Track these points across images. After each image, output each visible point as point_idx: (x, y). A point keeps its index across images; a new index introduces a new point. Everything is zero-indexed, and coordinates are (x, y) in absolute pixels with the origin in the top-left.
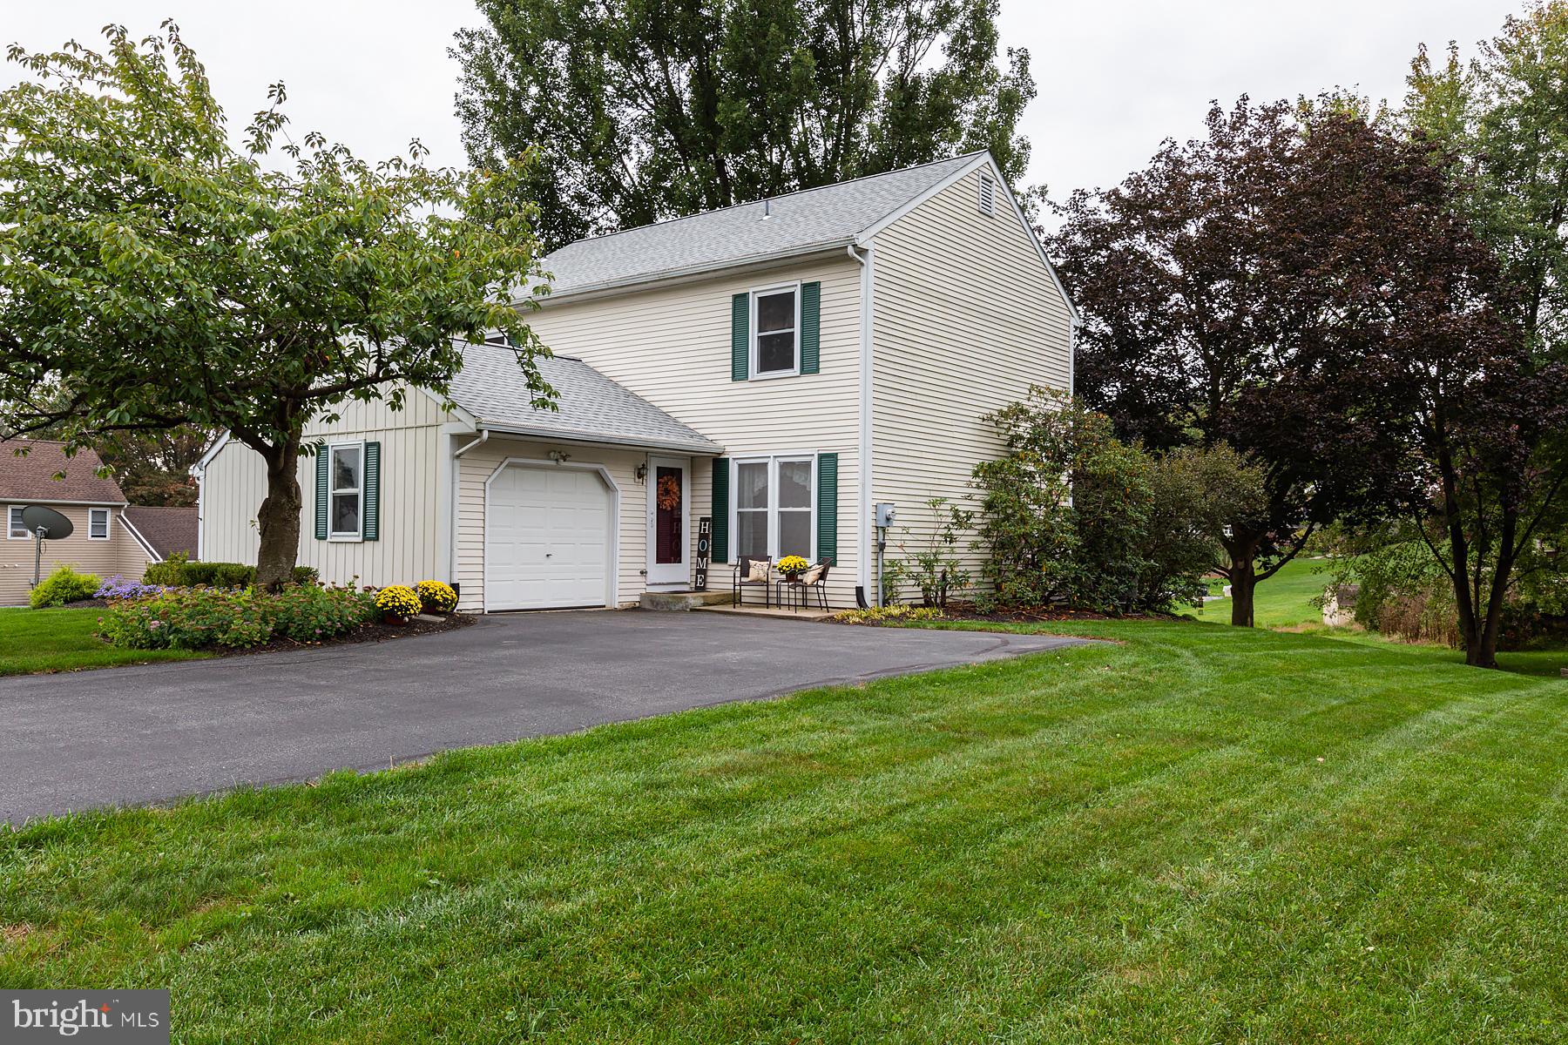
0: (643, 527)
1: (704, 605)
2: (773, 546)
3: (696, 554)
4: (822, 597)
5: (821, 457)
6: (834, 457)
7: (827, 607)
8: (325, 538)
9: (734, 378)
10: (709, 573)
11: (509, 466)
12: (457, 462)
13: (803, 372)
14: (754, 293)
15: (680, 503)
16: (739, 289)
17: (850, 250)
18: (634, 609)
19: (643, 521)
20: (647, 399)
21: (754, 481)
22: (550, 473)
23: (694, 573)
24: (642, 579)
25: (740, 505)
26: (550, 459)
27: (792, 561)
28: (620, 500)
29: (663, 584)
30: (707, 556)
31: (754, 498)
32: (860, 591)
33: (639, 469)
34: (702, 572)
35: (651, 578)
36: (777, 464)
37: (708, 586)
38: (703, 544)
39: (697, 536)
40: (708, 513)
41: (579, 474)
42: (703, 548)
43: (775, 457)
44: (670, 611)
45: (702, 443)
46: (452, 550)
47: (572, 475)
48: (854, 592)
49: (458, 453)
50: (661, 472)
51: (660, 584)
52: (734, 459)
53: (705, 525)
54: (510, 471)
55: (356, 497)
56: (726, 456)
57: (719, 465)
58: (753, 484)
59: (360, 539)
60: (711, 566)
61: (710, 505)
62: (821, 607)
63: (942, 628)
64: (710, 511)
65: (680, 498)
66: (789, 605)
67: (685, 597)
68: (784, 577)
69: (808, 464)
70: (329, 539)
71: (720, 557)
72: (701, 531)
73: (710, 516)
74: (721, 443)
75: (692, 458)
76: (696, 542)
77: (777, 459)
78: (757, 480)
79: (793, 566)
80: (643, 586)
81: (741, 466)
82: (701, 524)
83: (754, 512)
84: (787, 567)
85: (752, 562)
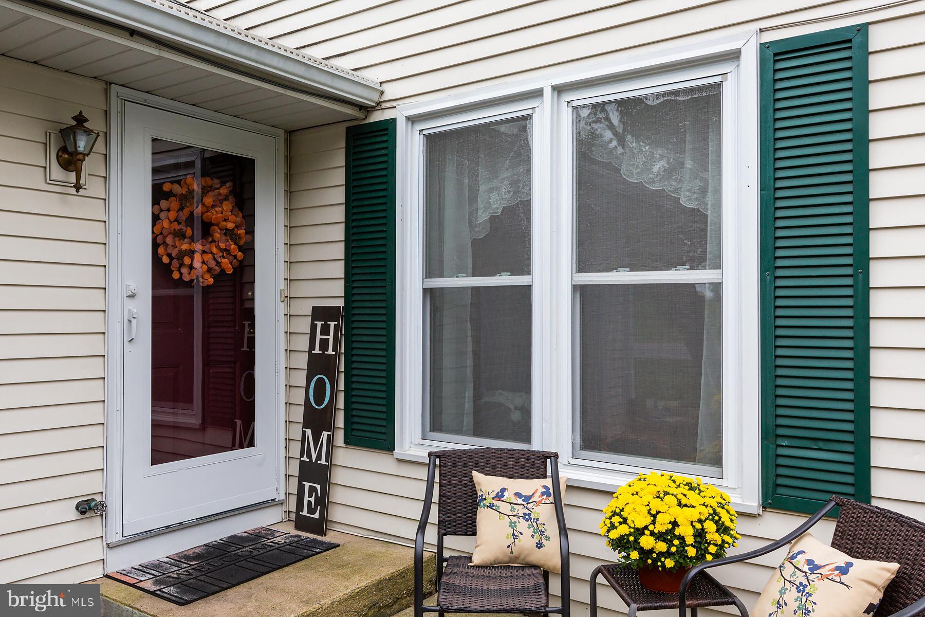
3: (298, 414)
10: (338, 476)
23: (294, 473)
24: (93, 527)
25: (432, 267)
29: (182, 526)
30: (329, 425)
31: (475, 243)
34: (316, 471)
36: (567, 115)
37: (337, 514)
38: (320, 386)
39: (302, 361)
40: (335, 294)
42: (319, 400)
43: (559, 90)
51: (168, 530)
52: (412, 120)
53: (325, 330)
56: (388, 115)
57: (367, 142)
58: (473, 199)
60: (343, 457)
61: (339, 270)
64: (339, 289)
65: (249, 250)
72: (312, 346)
73: (341, 303)
74: (373, 76)
75: (290, 134)
76: (300, 378)
77: (567, 97)
78: (483, 188)
79: (686, 531)
80: (96, 551)
81: (434, 142)
82: (313, 327)
83: (476, 290)
84: (659, 537)
85: (487, 484)
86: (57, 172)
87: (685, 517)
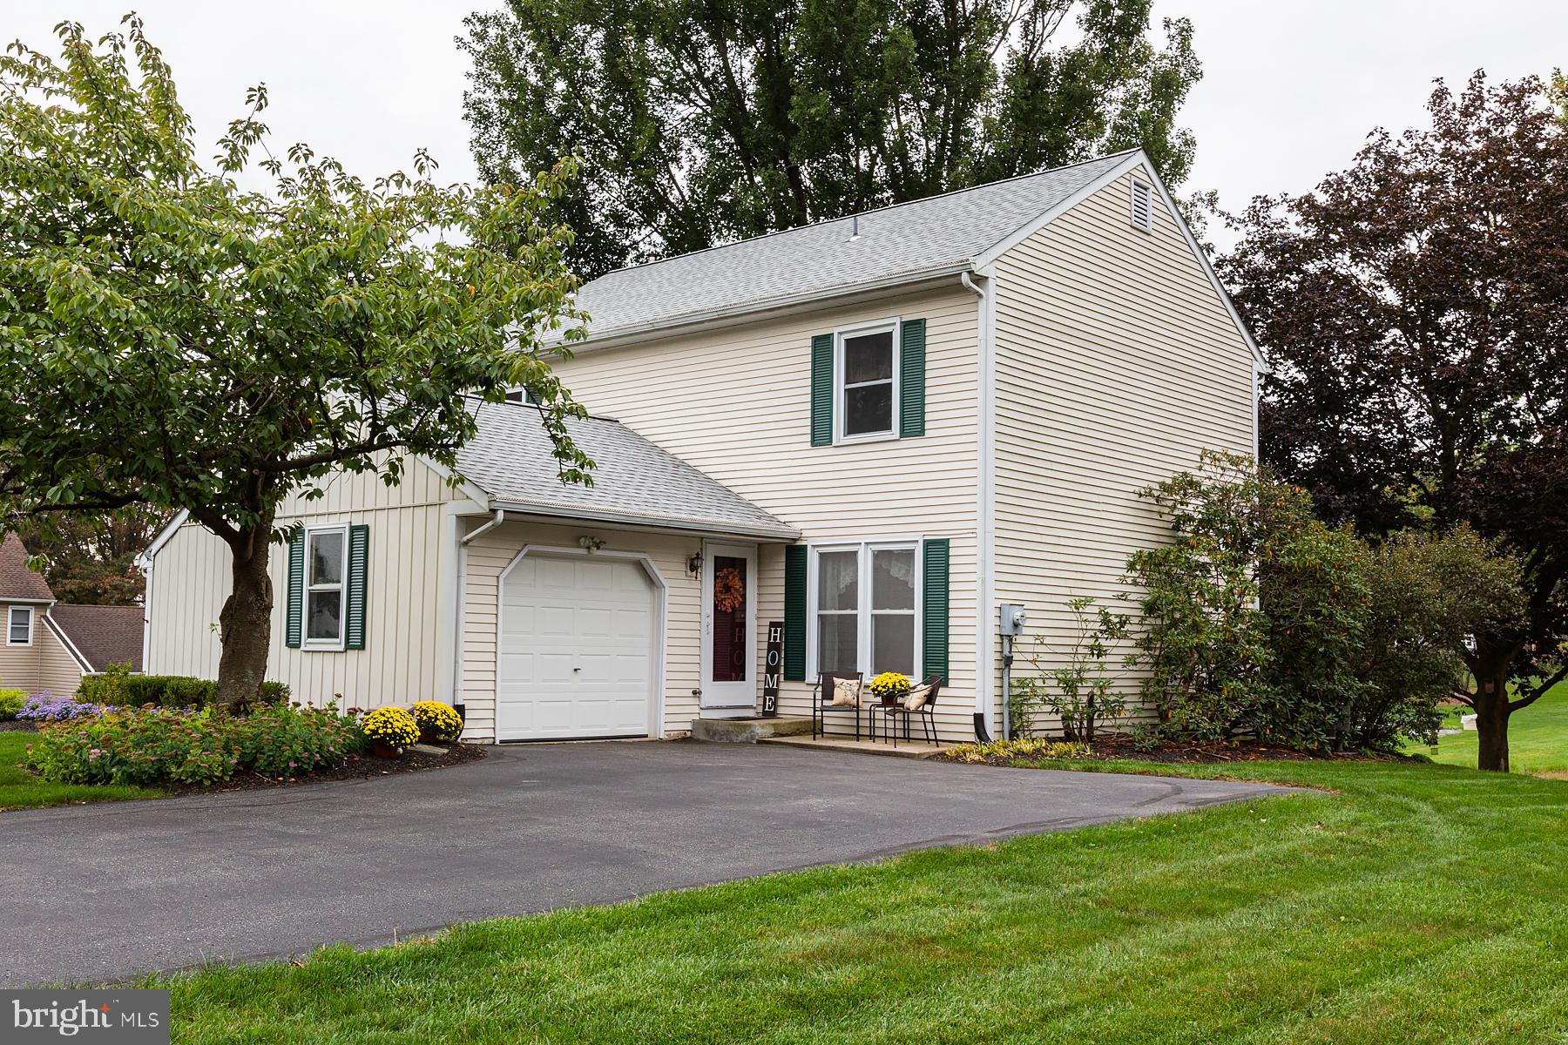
0: (697, 634)
1: (775, 735)
2: (864, 661)
3: (763, 669)
4: (929, 727)
5: (927, 544)
6: (943, 544)
7: (936, 740)
8: (298, 646)
9: (814, 443)
10: (781, 694)
11: (529, 555)
12: (464, 551)
13: (903, 434)
14: (840, 333)
15: (744, 603)
16: (821, 329)
17: (965, 278)
18: (685, 740)
19: (697, 626)
20: (702, 470)
21: (839, 574)
22: (579, 565)
23: (762, 693)
24: (695, 701)
25: (821, 606)
26: (579, 546)
27: (889, 679)
28: (668, 599)
29: (721, 708)
30: (778, 672)
31: (839, 596)
32: (979, 719)
33: (692, 560)
34: (771, 692)
35: (708, 698)
36: (870, 552)
37: (780, 711)
38: (774, 656)
39: (765, 646)
40: (780, 616)
41: (616, 566)
42: (773, 661)
43: (867, 544)
44: (731, 743)
45: (773, 526)
46: (456, 662)
47: (607, 567)
48: (971, 720)
49: (465, 538)
50: (720, 563)
51: (717, 708)
52: (814, 546)
53: (776, 632)
54: (531, 562)
55: (337, 594)
56: (804, 543)
57: (794, 553)
58: (838, 577)
59: (342, 648)
60: (783, 685)
61: (782, 606)
62: (928, 740)
63: (1090, 770)
64: (782, 614)
65: (744, 596)
66: (886, 737)
67: (750, 726)
68: (879, 699)
69: (910, 555)
70: (303, 648)
71: (796, 672)
72: (770, 639)
73: (783, 620)
74: (797, 526)
75: (760, 545)
76: (764, 653)
77: (870, 546)
78: (842, 574)
79: (891, 686)
80: (696, 709)
81: (822, 555)
82: (770, 631)
83: (839, 615)
84: (884, 687)
85: (837, 681)
86: (689, 573)
87: (890, 681)
